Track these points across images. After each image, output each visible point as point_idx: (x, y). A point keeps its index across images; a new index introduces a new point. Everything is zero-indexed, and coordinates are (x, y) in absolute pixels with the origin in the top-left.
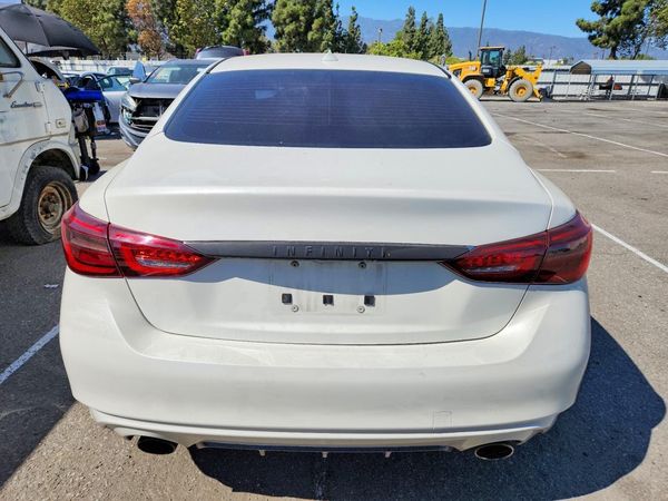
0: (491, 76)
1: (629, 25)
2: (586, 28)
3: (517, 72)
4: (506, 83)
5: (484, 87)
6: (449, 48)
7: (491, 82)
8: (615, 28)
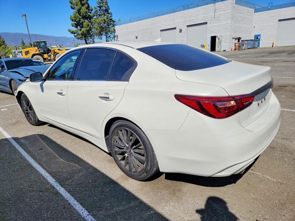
0: (45, 53)
1: (88, 31)
2: (73, 33)
3: (56, 51)
4: (52, 56)
5: (43, 58)
6: (4, 42)
7: (46, 56)
8: (83, 32)
